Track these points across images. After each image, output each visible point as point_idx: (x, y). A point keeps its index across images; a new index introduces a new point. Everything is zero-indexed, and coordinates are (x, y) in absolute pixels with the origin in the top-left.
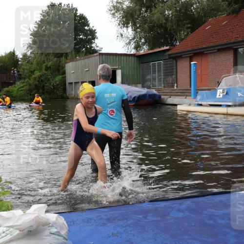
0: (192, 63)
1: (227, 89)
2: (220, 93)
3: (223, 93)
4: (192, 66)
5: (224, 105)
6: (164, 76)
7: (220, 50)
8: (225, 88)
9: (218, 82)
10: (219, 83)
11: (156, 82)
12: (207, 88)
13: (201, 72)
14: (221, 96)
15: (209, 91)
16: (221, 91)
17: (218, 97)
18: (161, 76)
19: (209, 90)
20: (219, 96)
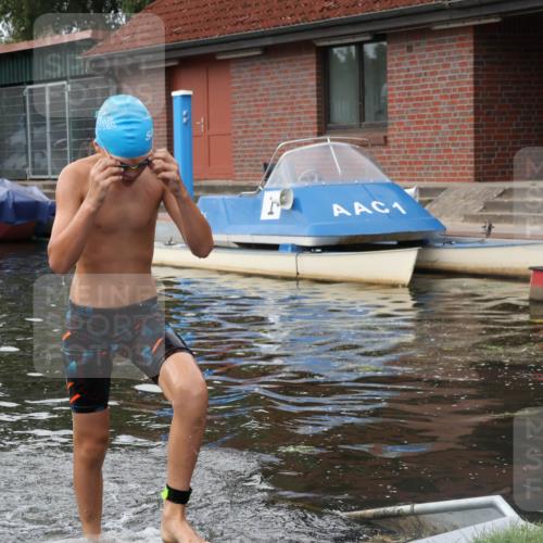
0: (174, 94)
1: (295, 190)
2: (271, 203)
3: (283, 203)
4: (177, 105)
5: (285, 247)
6: (75, 135)
7: (270, 52)
8: (289, 185)
9: (266, 165)
10: (268, 169)
11: (44, 156)
12: (230, 183)
13: (208, 125)
14: (277, 216)
15: (235, 197)
16: (276, 195)
17: (264, 216)
18: (63, 135)
19: (236, 189)
20: (271, 213)
